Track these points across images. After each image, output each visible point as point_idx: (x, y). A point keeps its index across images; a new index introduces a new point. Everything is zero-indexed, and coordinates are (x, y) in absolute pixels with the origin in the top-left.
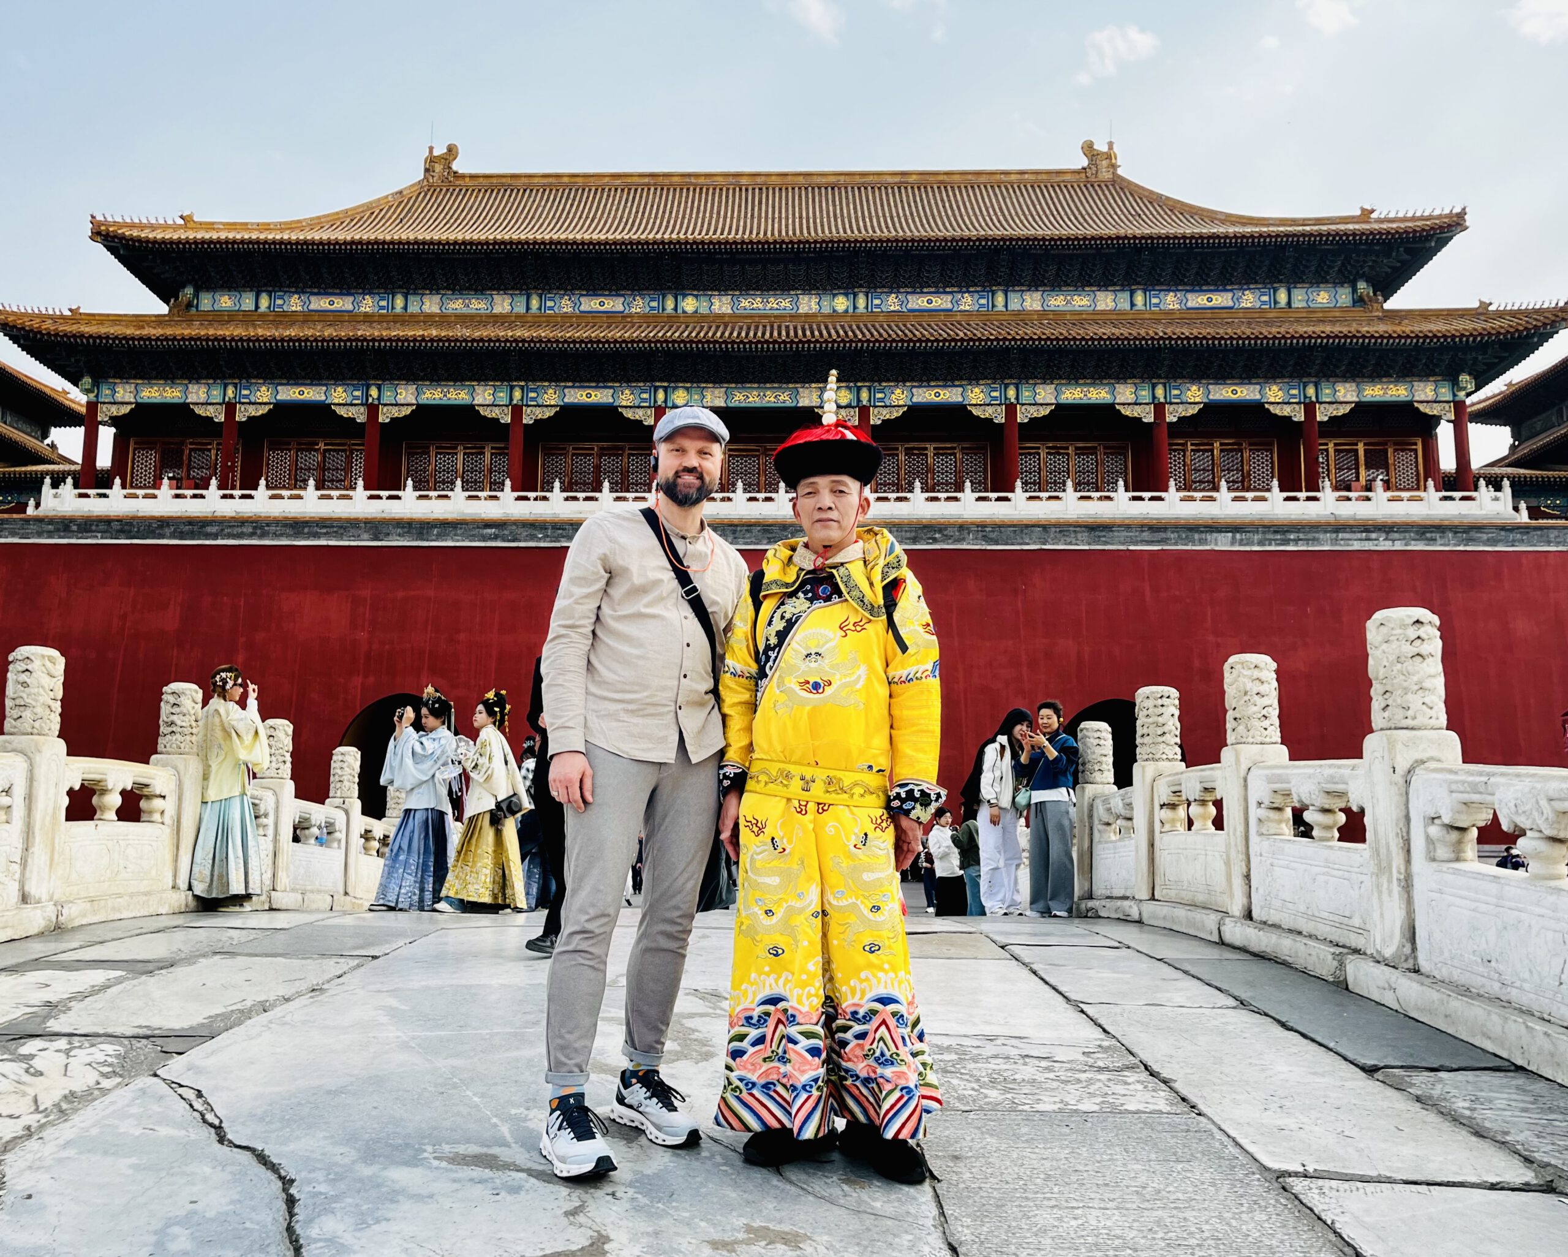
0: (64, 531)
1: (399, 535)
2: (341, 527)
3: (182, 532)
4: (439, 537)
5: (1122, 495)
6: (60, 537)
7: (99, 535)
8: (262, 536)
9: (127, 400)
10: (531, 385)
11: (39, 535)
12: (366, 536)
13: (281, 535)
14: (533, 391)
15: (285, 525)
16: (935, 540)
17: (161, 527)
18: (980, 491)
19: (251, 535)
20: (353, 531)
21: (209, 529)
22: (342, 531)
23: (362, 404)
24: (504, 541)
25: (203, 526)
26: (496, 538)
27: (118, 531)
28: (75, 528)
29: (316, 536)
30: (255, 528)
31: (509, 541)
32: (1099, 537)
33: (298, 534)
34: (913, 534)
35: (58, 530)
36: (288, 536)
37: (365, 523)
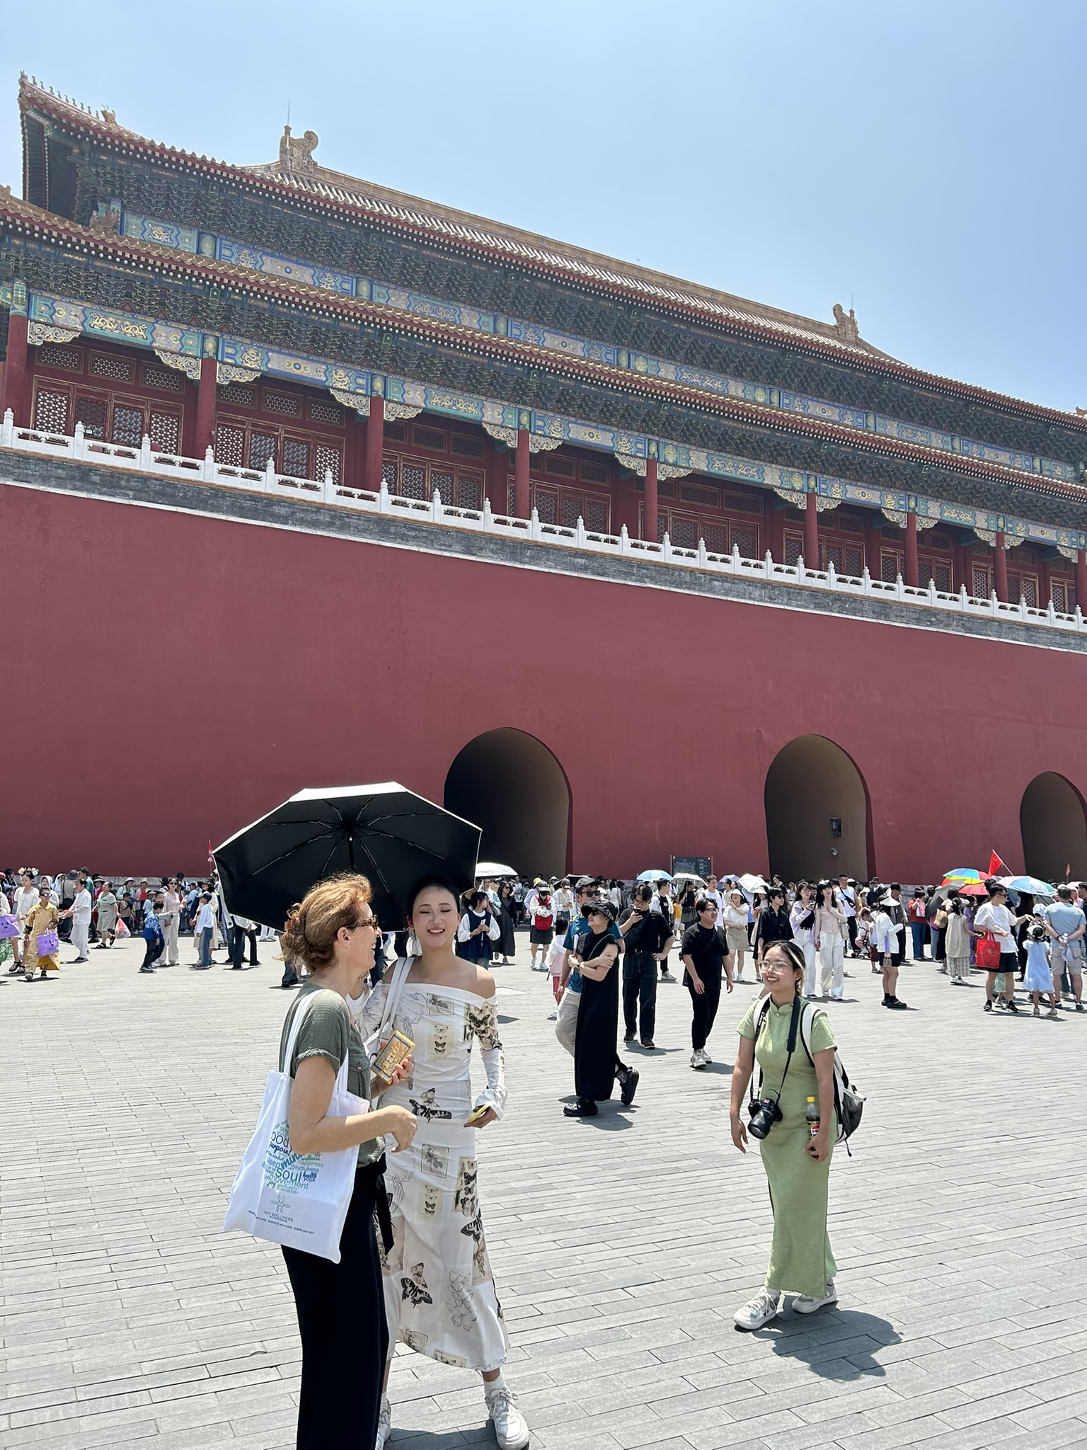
9: (71, 325)
10: (539, 413)
13: (365, 531)
14: (541, 419)
15: (369, 520)
19: (329, 525)
20: (444, 539)
21: (276, 509)
22: (432, 537)
23: (365, 396)
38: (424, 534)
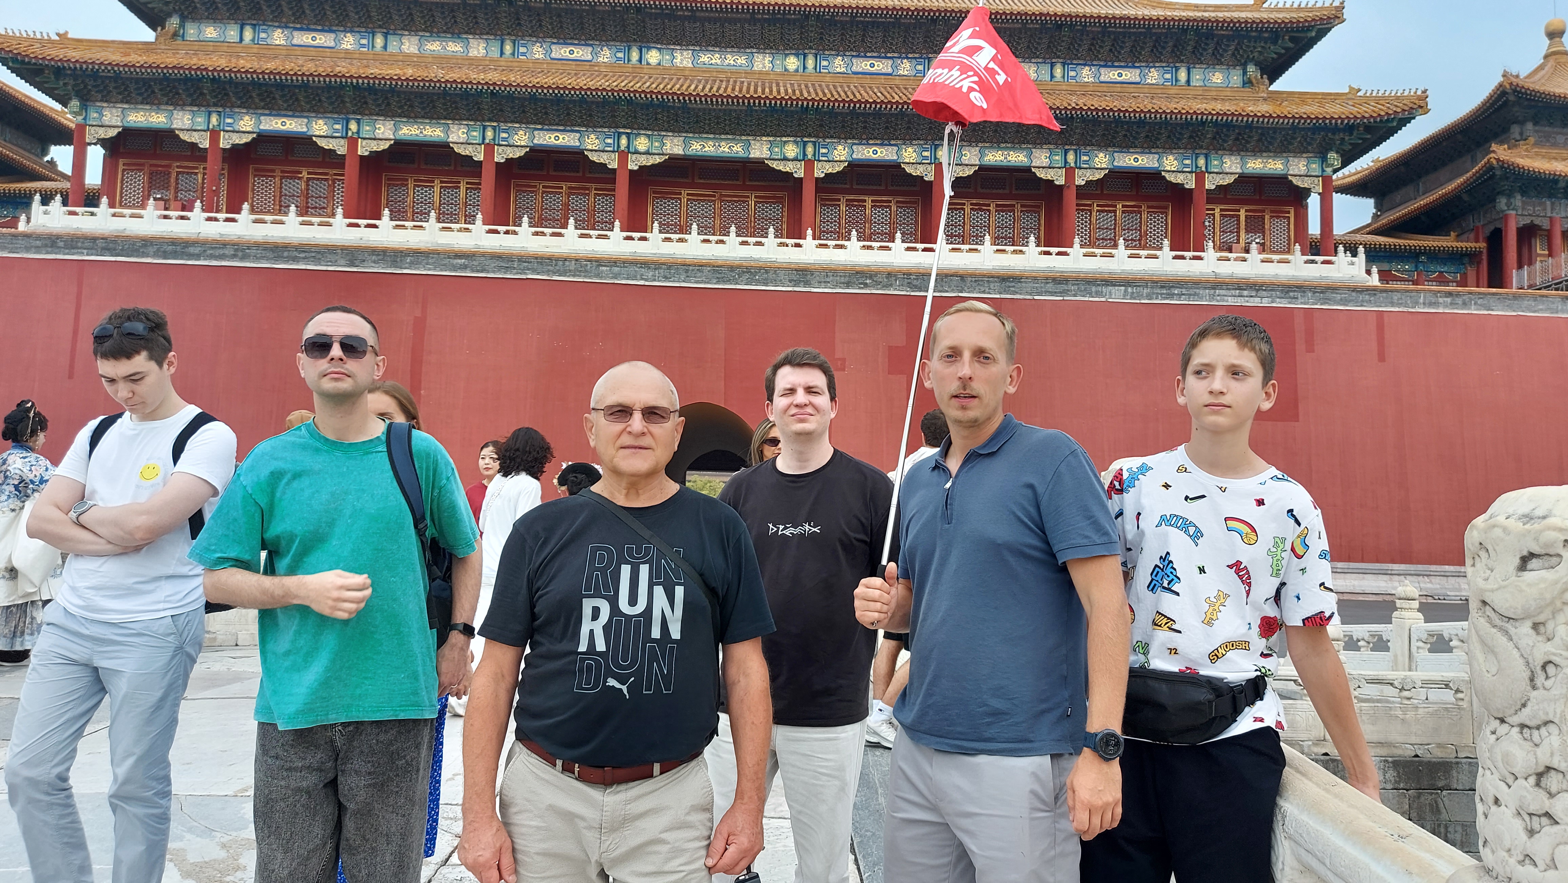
0: (51, 247)
1: (374, 262)
2: (319, 253)
3: (165, 252)
4: (411, 265)
5: (1032, 249)
6: (48, 253)
7: (85, 251)
8: (242, 259)
9: (114, 123)
10: (503, 126)
11: (28, 249)
12: (343, 262)
13: (262, 258)
14: (505, 131)
15: (265, 249)
16: (866, 286)
17: (144, 246)
18: (911, 242)
19: (234, 257)
20: (330, 257)
21: (191, 250)
22: (320, 256)
23: (342, 137)
24: (473, 271)
25: (185, 247)
26: (464, 267)
27: (103, 249)
28: (61, 244)
29: (295, 259)
30: (236, 250)
31: (478, 271)
32: (1009, 287)
33: (278, 258)
34: (847, 279)
35: (46, 246)
36: (268, 259)
37: (342, 250)
38: (313, 254)
